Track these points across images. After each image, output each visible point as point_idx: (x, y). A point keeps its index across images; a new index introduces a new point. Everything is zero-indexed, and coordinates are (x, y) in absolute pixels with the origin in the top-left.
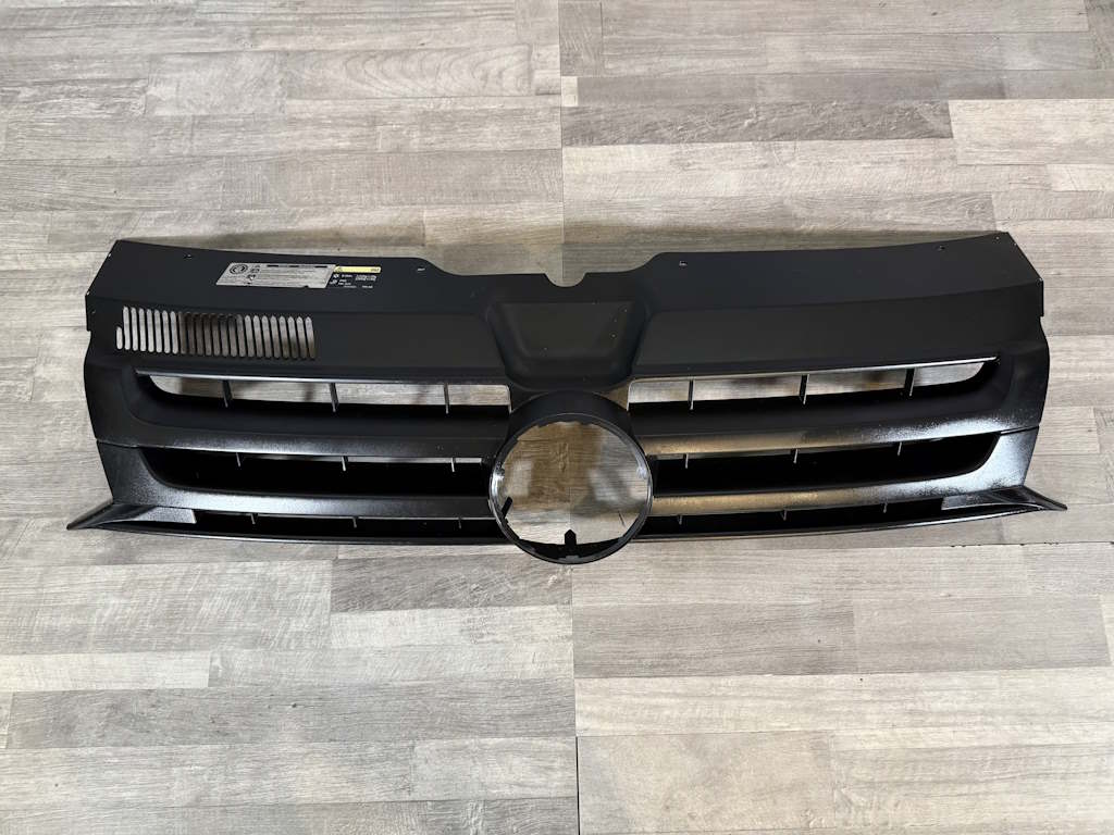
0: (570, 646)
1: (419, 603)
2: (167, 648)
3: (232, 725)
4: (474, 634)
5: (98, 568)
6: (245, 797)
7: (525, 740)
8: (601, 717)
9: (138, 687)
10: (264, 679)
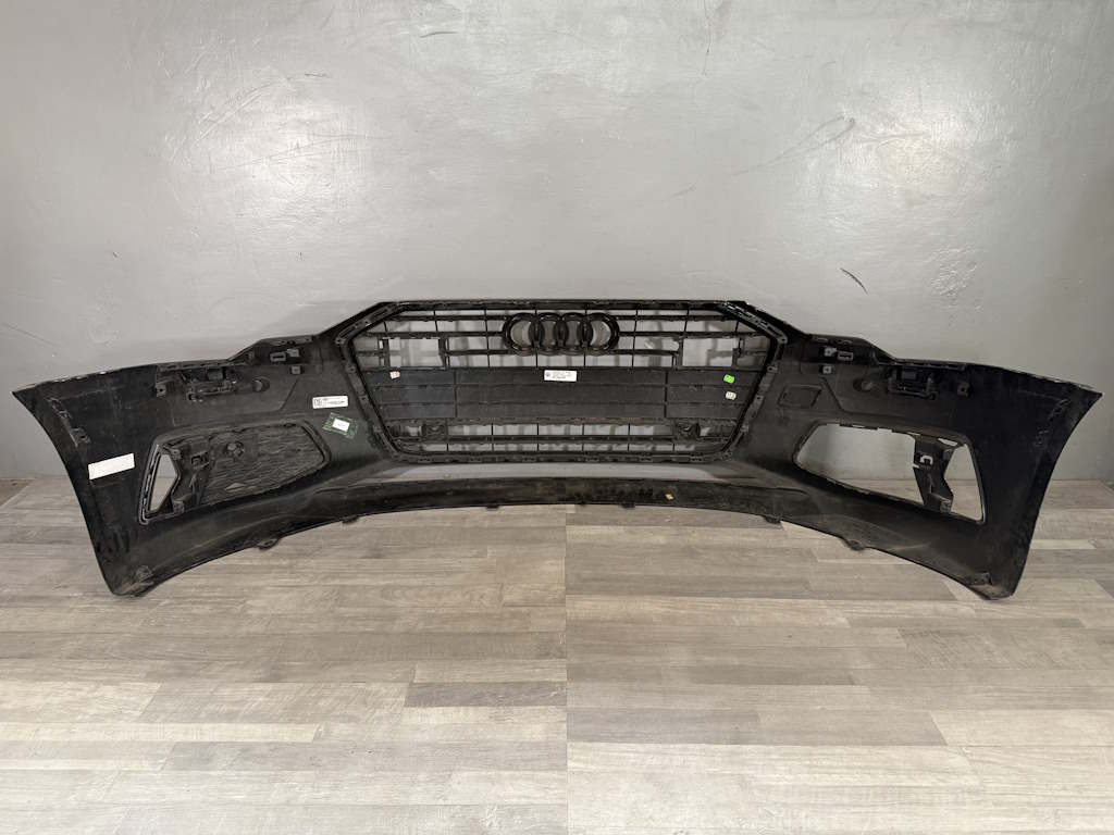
0: (565, 725)
1: (464, 703)
2: (290, 721)
3: (325, 761)
4: (498, 719)
5: (255, 684)
6: (323, 800)
7: (531, 773)
8: (586, 762)
9: (262, 741)
10: (351, 738)
